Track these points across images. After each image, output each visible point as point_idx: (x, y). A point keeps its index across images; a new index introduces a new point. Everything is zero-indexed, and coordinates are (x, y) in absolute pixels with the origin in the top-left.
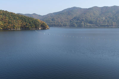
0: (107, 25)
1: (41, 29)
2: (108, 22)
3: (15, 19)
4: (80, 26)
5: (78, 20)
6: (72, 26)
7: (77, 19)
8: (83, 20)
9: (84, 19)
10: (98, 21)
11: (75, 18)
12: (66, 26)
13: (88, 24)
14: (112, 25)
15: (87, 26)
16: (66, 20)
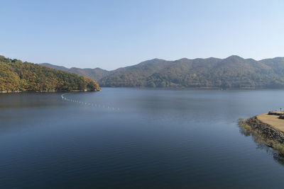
0: (198, 86)
1: (88, 91)
2: (200, 80)
3: (47, 76)
4: (160, 86)
5: (158, 77)
6: (149, 86)
7: (156, 75)
8: (164, 78)
9: (166, 76)
10: (186, 80)
11: (154, 75)
12: (140, 85)
13: (172, 84)
14: (205, 86)
15: (170, 86)
16: (141, 77)
